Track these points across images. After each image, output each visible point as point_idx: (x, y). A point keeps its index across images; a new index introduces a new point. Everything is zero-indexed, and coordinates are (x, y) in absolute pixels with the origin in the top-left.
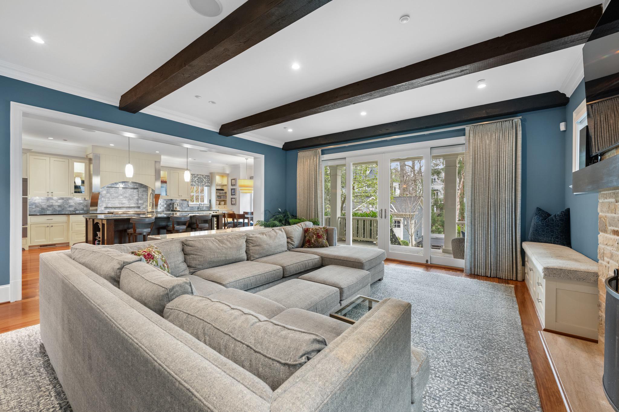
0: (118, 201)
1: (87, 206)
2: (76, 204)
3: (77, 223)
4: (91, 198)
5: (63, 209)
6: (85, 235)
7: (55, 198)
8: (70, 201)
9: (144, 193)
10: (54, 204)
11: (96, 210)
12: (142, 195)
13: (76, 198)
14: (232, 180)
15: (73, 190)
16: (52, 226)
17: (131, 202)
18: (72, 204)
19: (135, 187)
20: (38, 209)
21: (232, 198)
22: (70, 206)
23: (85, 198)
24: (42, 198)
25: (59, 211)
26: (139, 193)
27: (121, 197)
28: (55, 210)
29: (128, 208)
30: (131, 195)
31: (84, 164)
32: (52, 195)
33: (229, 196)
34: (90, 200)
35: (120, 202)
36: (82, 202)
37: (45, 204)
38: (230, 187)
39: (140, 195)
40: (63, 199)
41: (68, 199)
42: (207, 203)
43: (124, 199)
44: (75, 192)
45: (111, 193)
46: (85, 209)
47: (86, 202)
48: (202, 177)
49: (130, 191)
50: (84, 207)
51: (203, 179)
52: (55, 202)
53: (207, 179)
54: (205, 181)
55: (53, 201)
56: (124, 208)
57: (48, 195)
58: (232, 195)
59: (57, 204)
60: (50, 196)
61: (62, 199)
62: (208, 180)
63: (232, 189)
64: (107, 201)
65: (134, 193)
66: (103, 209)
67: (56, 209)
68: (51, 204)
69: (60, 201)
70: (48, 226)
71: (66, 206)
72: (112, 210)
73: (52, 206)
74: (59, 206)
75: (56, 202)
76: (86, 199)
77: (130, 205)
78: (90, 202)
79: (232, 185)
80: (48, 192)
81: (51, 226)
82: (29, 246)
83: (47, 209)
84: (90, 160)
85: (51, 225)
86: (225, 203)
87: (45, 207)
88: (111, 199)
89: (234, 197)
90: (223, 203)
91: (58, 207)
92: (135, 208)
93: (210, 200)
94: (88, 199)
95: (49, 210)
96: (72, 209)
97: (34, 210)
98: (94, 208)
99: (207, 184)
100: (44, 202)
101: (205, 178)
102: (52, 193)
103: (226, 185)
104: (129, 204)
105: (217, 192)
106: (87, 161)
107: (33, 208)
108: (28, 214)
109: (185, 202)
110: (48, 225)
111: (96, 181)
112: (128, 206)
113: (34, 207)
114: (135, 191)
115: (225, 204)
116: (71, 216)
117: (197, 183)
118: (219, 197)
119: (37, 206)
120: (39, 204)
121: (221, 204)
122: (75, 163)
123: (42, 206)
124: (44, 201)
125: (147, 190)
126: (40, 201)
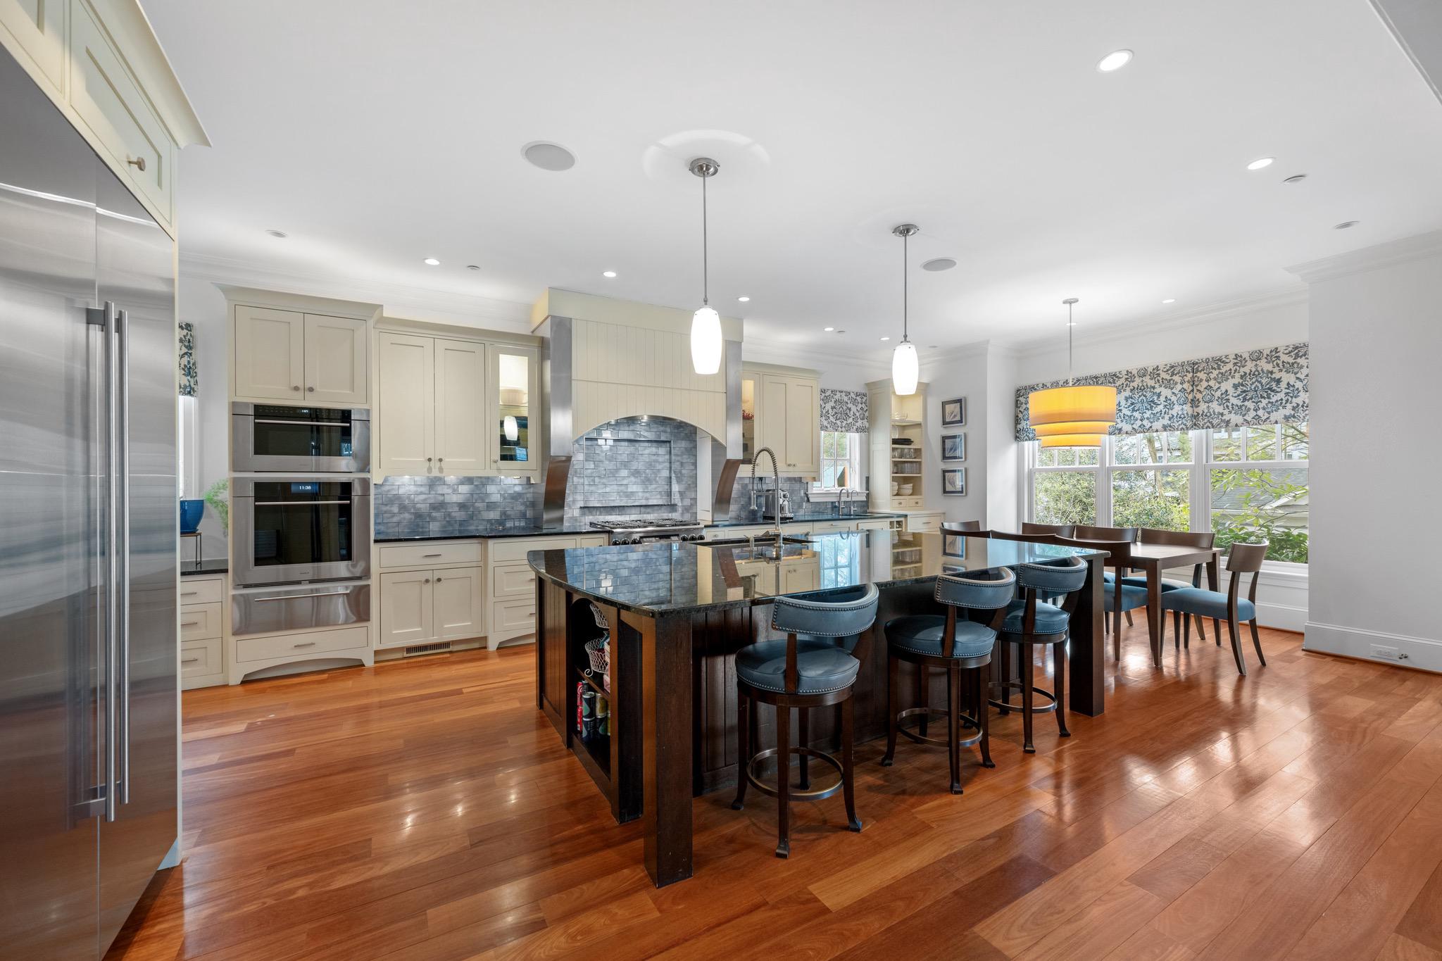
0: (616, 487)
1: (533, 504)
2: (505, 498)
3: (507, 569)
4: (545, 478)
5: (471, 517)
6: (533, 609)
7: (451, 478)
8: (491, 489)
9: (685, 459)
10: (448, 499)
11: (561, 520)
12: (682, 464)
13: (506, 477)
14: (947, 407)
15: (497, 451)
16: (439, 580)
17: (651, 487)
18: (496, 498)
19: (663, 438)
20: (407, 516)
21: (944, 472)
22: (491, 506)
23: (529, 479)
24: (417, 478)
25: (462, 523)
26: (673, 458)
27: (624, 473)
28: (449, 520)
29: (643, 509)
30: (650, 465)
31: (527, 358)
32: (441, 470)
33: (932, 463)
34: (544, 484)
35: (623, 488)
36: (518, 489)
37: (425, 499)
38: (935, 431)
39: (676, 466)
40: (472, 484)
41: (484, 480)
42: (858, 489)
43: (633, 479)
44: (503, 458)
45: (597, 458)
46: (529, 514)
47: (531, 490)
48: (846, 399)
49: (647, 451)
50: (527, 506)
51: (849, 406)
52: (450, 491)
53: (860, 406)
54: (854, 414)
55: (445, 490)
56: (633, 510)
57: (430, 470)
58: (944, 457)
59: (455, 498)
60: (435, 473)
61: (469, 480)
62: (862, 409)
63: (944, 439)
64: (586, 487)
65: (661, 459)
66: (577, 513)
67: (453, 514)
68: (441, 498)
69: (464, 489)
70: (427, 581)
71: (479, 505)
72: (601, 518)
73: (439, 506)
74: (462, 506)
75: (455, 491)
76: (533, 481)
77: (647, 499)
78: (542, 489)
79: (945, 423)
80: (430, 460)
81: (435, 578)
82: (377, 653)
83: (429, 515)
84: (543, 343)
85: (437, 575)
86: (914, 488)
87: (423, 508)
88: (597, 480)
89: (950, 465)
90: (908, 488)
91: (457, 509)
92: (664, 508)
93: (868, 479)
94: (538, 481)
95: (434, 519)
96: (494, 515)
97: (395, 519)
98: (554, 514)
99: (859, 423)
100: (421, 493)
101: (854, 402)
102: (440, 460)
103: (919, 425)
104: (647, 495)
105: (894, 449)
106: (536, 352)
107: (394, 515)
108: (372, 537)
109: (797, 486)
110: (428, 575)
111: (561, 423)
112: (644, 503)
113: (395, 509)
114: (662, 450)
115: (915, 492)
116: (491, 542)
117: (831, 418)
118: (897, 466)
119: (403, 508)
120: (409, 498)
121: (903, 491)
122: (502, 357)
123: (418, 506)
124: (423, 489)
125: (695, 447)
126: (413, 489)
